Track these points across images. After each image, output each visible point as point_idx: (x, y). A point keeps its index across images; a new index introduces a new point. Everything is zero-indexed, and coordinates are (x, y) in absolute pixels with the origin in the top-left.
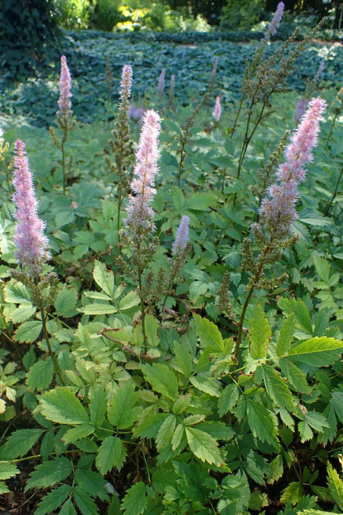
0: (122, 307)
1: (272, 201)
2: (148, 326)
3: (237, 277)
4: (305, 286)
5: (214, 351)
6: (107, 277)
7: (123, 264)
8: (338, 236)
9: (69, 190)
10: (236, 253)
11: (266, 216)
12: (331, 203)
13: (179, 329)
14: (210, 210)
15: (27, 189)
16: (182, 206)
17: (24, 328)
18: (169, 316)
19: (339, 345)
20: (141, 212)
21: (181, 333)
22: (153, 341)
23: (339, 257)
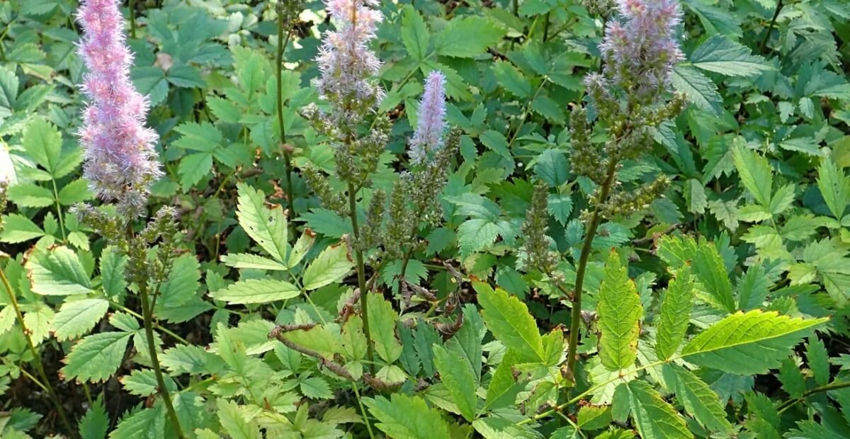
0: (308, 283)
1: (626, 26)
2: (375, 317)
3: (562, 204)
4: (718, 219)
5: (523, 360)
6: (271, 219)
7: (317, 181)
8: (789, 100)
9: (143, 26)
10: (557, 150)
11: (615, 57)
12: (773, 22)
13: (440, 326)
14: (490, 56)
15: (110, 28)
16: (424, 51)
17: (85, 350)
18: (416, 299)
19: (789, 328)
20: (352, 64)
21: (446, 336)
22: (387, 349)
23: (794, 149)
